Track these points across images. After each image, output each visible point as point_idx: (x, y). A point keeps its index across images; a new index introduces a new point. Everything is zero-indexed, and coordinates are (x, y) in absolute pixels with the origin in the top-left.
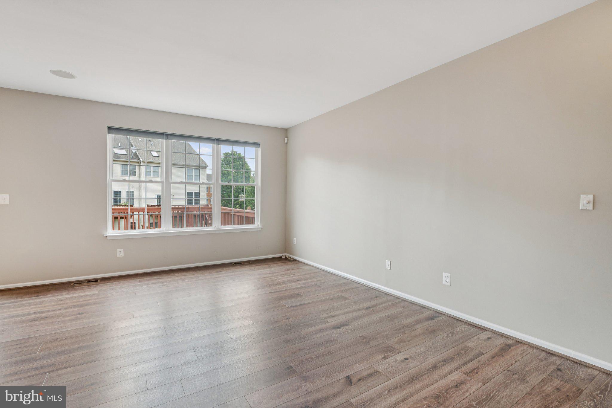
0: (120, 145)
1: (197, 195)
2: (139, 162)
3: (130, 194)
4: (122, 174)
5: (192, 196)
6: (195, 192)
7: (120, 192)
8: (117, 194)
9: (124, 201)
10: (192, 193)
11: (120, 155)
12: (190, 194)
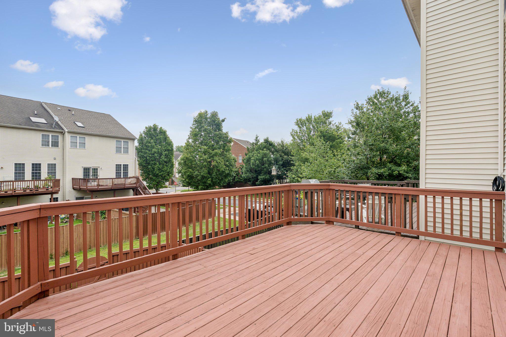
0: (36, 113)
1: (126, 167)
2: (63, 132)
3: (52, 168)
4: (42, 145)
5: (121, 168)
6: (123, 165)
7: (40, 164)
8: (36, 167)
9: (44, 174)
10: (121, 165)
11: (39, 124)
12: (118, 167)
